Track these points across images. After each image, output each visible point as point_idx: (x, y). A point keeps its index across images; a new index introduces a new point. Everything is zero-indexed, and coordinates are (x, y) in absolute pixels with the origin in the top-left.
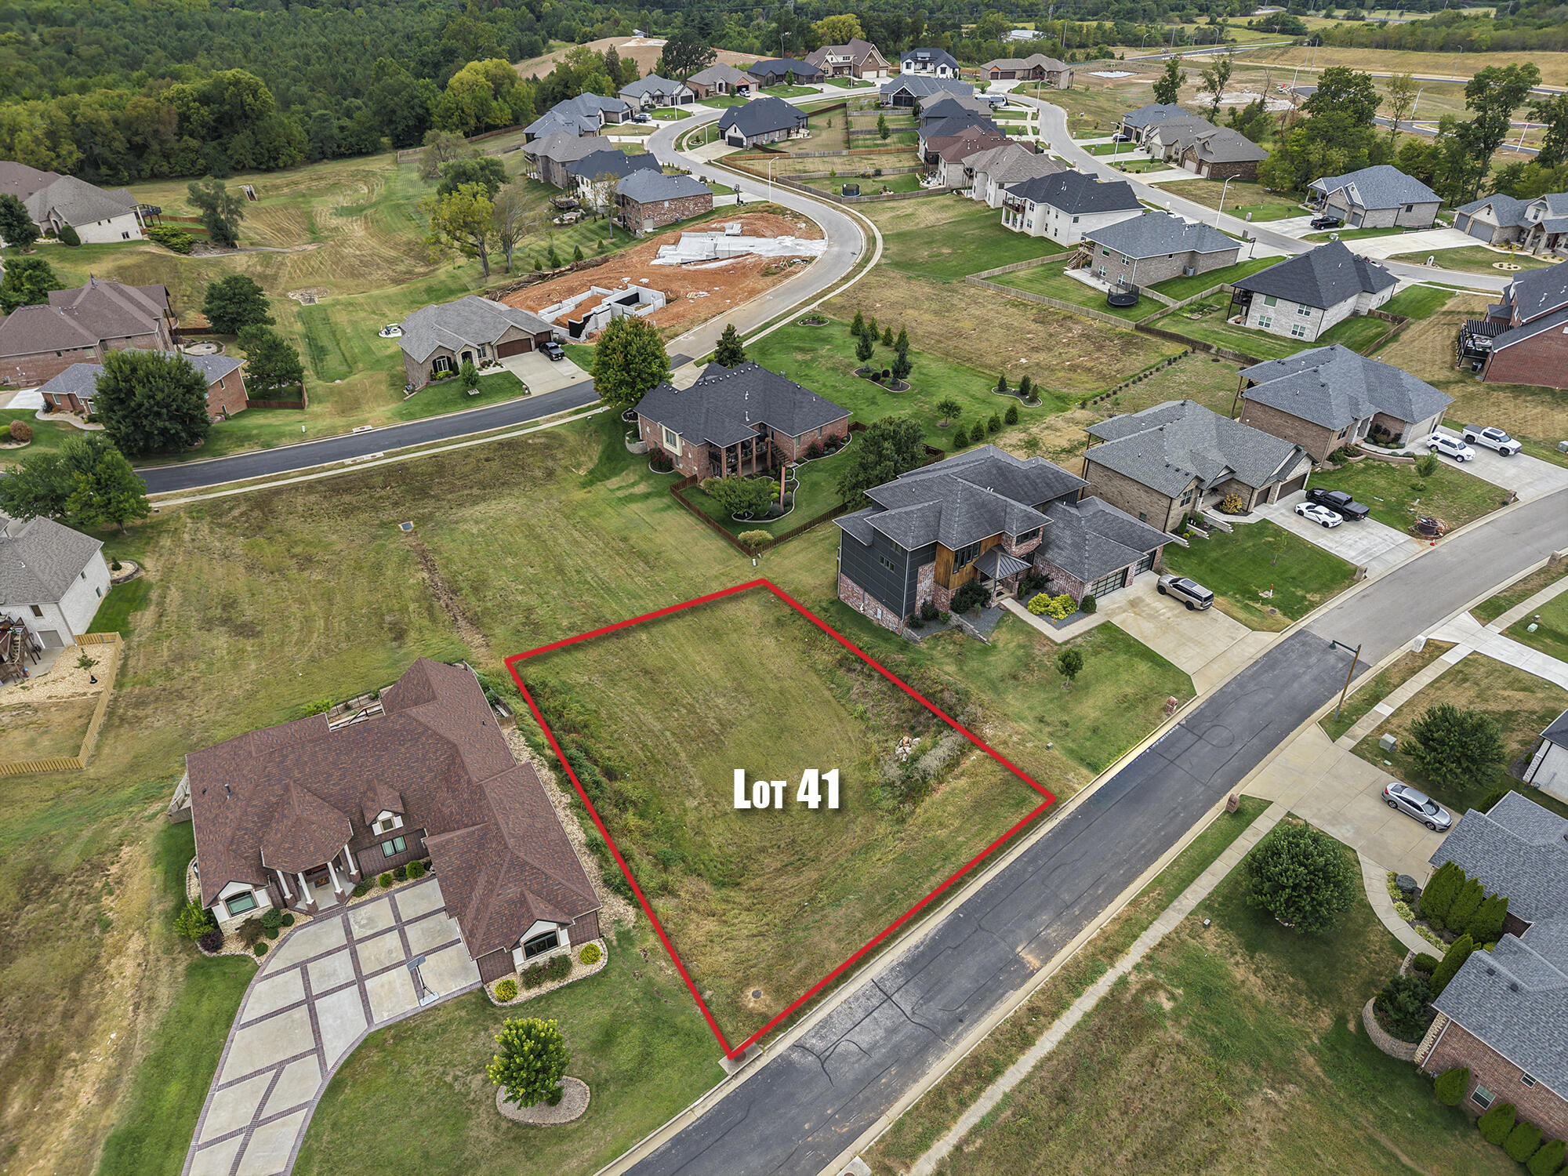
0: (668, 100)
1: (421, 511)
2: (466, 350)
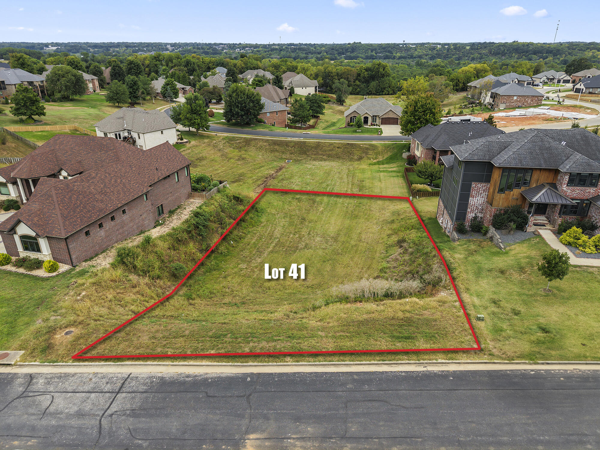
0: (556, 81)
1: (298, 158)
2: (366, 115)
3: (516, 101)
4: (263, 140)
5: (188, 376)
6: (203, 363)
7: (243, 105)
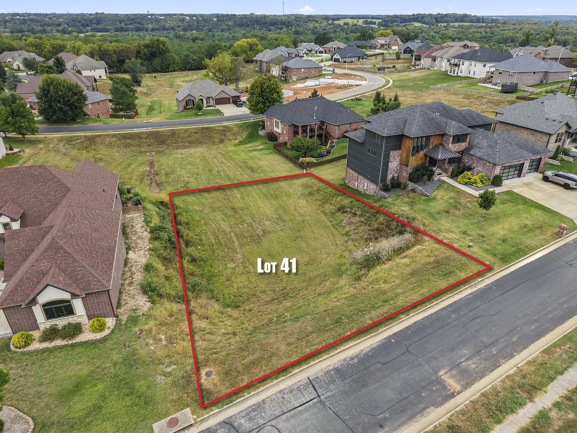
0: (313, 52)
2: (201, 98)
3: (304, 72)
5: (352, 359)
6: (351, 345)
7: (66, 99)
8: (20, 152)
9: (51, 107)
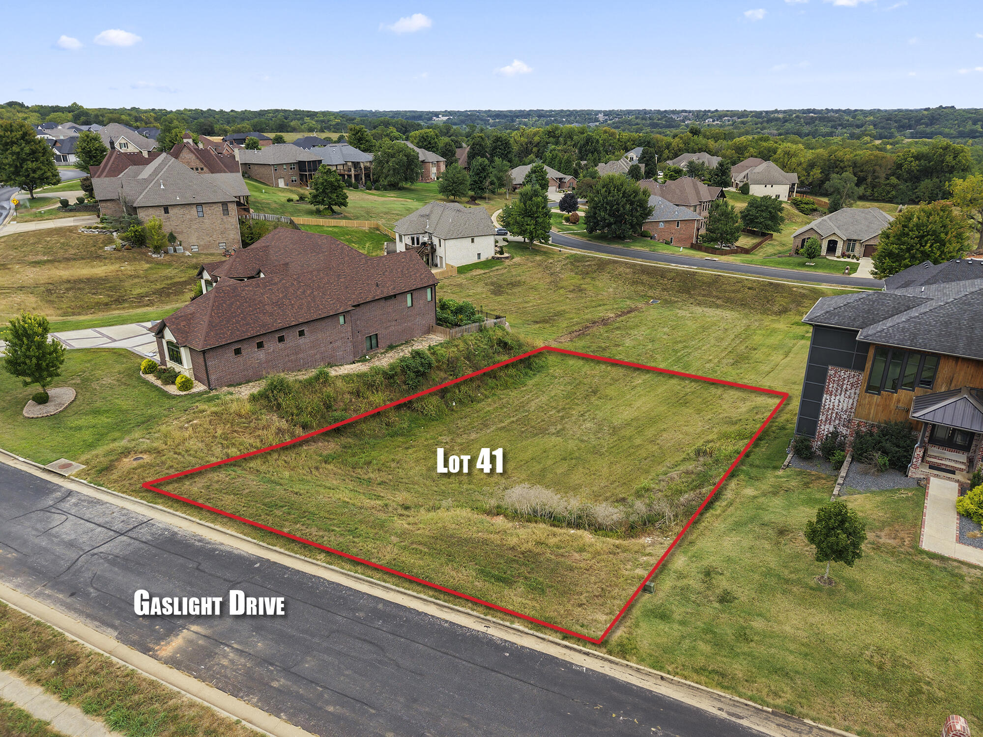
1: (673, 298)
2: (833, 238)
4: (626, 263)
5: (201, 541)
7: (615, 207)
8: (507, 258)
9: (595, 213)
